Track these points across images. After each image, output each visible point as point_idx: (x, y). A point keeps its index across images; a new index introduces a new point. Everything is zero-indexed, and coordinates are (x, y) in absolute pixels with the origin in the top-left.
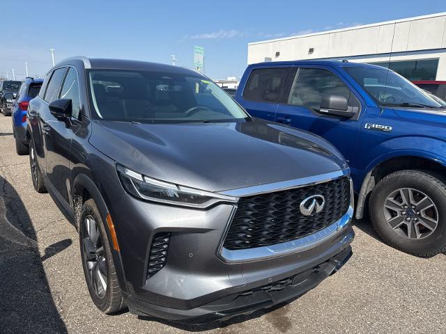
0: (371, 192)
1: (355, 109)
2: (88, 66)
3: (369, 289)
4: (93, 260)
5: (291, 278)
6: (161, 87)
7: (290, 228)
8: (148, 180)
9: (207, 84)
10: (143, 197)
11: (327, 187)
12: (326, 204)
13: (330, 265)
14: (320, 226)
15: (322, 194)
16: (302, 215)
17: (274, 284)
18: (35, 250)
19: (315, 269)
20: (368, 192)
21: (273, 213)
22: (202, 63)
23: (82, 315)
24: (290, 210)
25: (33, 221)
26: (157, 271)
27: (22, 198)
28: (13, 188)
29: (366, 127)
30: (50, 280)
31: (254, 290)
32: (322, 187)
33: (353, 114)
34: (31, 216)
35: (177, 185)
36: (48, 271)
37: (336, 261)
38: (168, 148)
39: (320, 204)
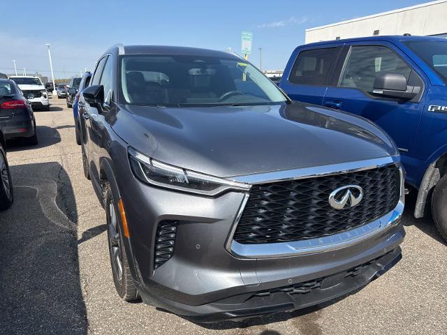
0: (434, 187)
1: (417, 89)
2: (122, 52)
3: (423, 301)
4: (117, 246)
5: (319, 280)
6: (194, 71)
7: (316, 223)
8: (156, 164)
9: (245, 67)
10: (150, 181)
11: (366, 176)
12: (364, 196)
13: (371, 268)
14: (357, 223)
15: (360, 185)
16: (332, 208)
17: (297, 286)
18: (74, 233)
19: (351, 273)
20: (430, 187)
21: (294, 205)
22: (249, 49)
23: (103, 300)
24: (316, 201)
25: (77, 206)
26: (164, 262)
27: (73, 185)
28: (67, 174)
29: (429, 110)
30: (81, 262)
31: (273, 291)
32: (359, 176)
33: (414, 95)
34: (77, 201)
35: (184, 169)
36: (81, 254)
37: (379, 265)
38: (185, 131)
39: (356, 196)
